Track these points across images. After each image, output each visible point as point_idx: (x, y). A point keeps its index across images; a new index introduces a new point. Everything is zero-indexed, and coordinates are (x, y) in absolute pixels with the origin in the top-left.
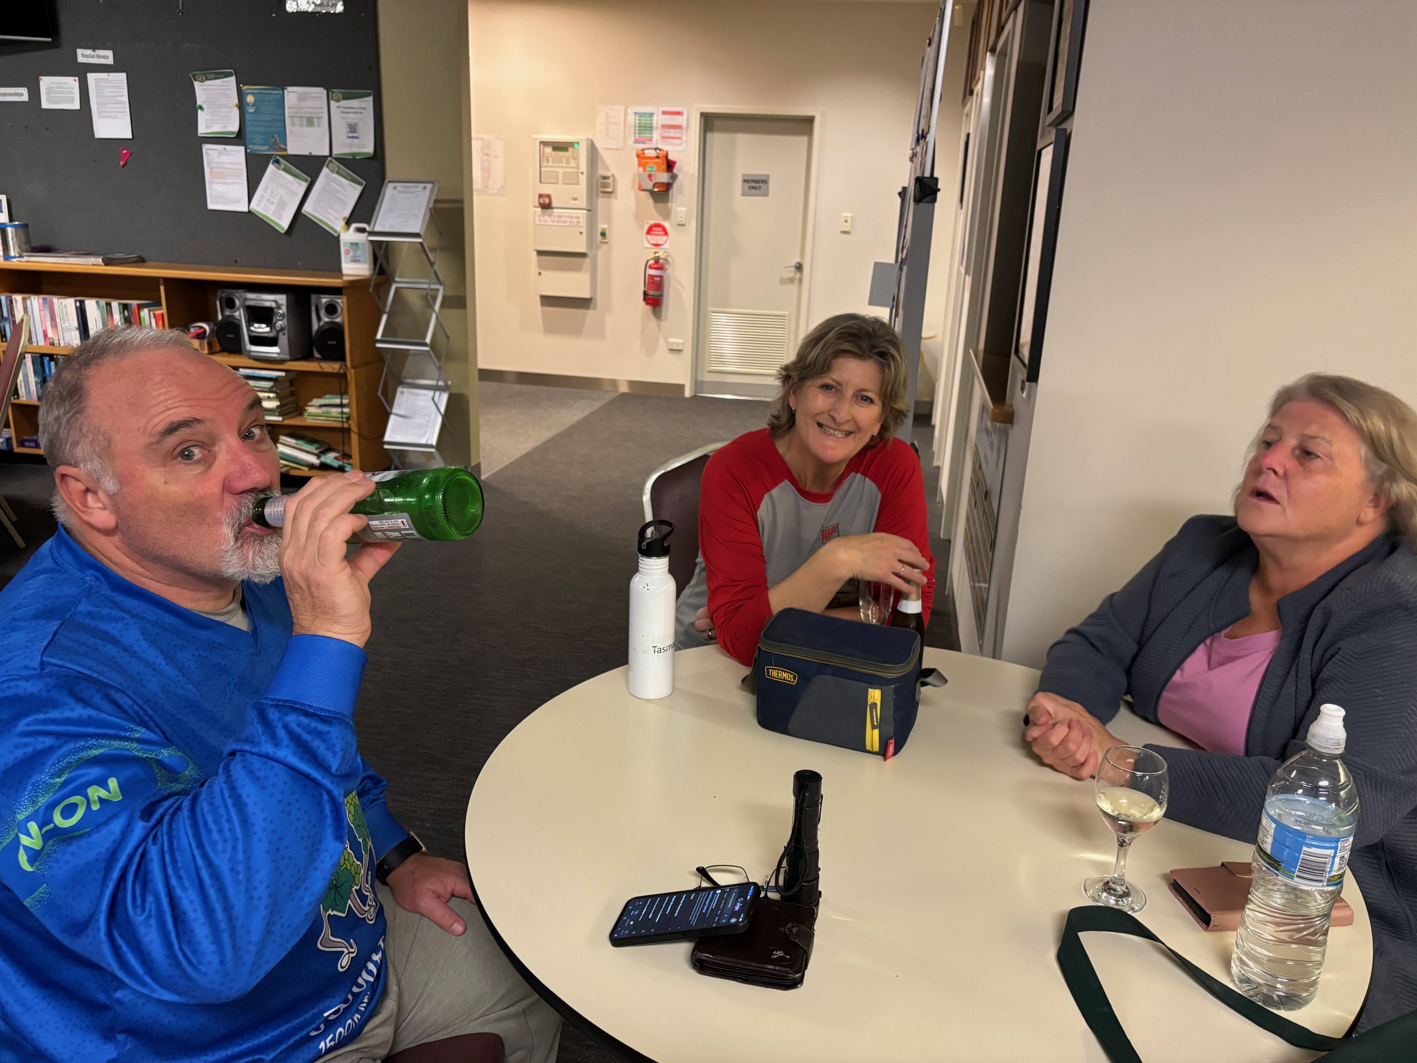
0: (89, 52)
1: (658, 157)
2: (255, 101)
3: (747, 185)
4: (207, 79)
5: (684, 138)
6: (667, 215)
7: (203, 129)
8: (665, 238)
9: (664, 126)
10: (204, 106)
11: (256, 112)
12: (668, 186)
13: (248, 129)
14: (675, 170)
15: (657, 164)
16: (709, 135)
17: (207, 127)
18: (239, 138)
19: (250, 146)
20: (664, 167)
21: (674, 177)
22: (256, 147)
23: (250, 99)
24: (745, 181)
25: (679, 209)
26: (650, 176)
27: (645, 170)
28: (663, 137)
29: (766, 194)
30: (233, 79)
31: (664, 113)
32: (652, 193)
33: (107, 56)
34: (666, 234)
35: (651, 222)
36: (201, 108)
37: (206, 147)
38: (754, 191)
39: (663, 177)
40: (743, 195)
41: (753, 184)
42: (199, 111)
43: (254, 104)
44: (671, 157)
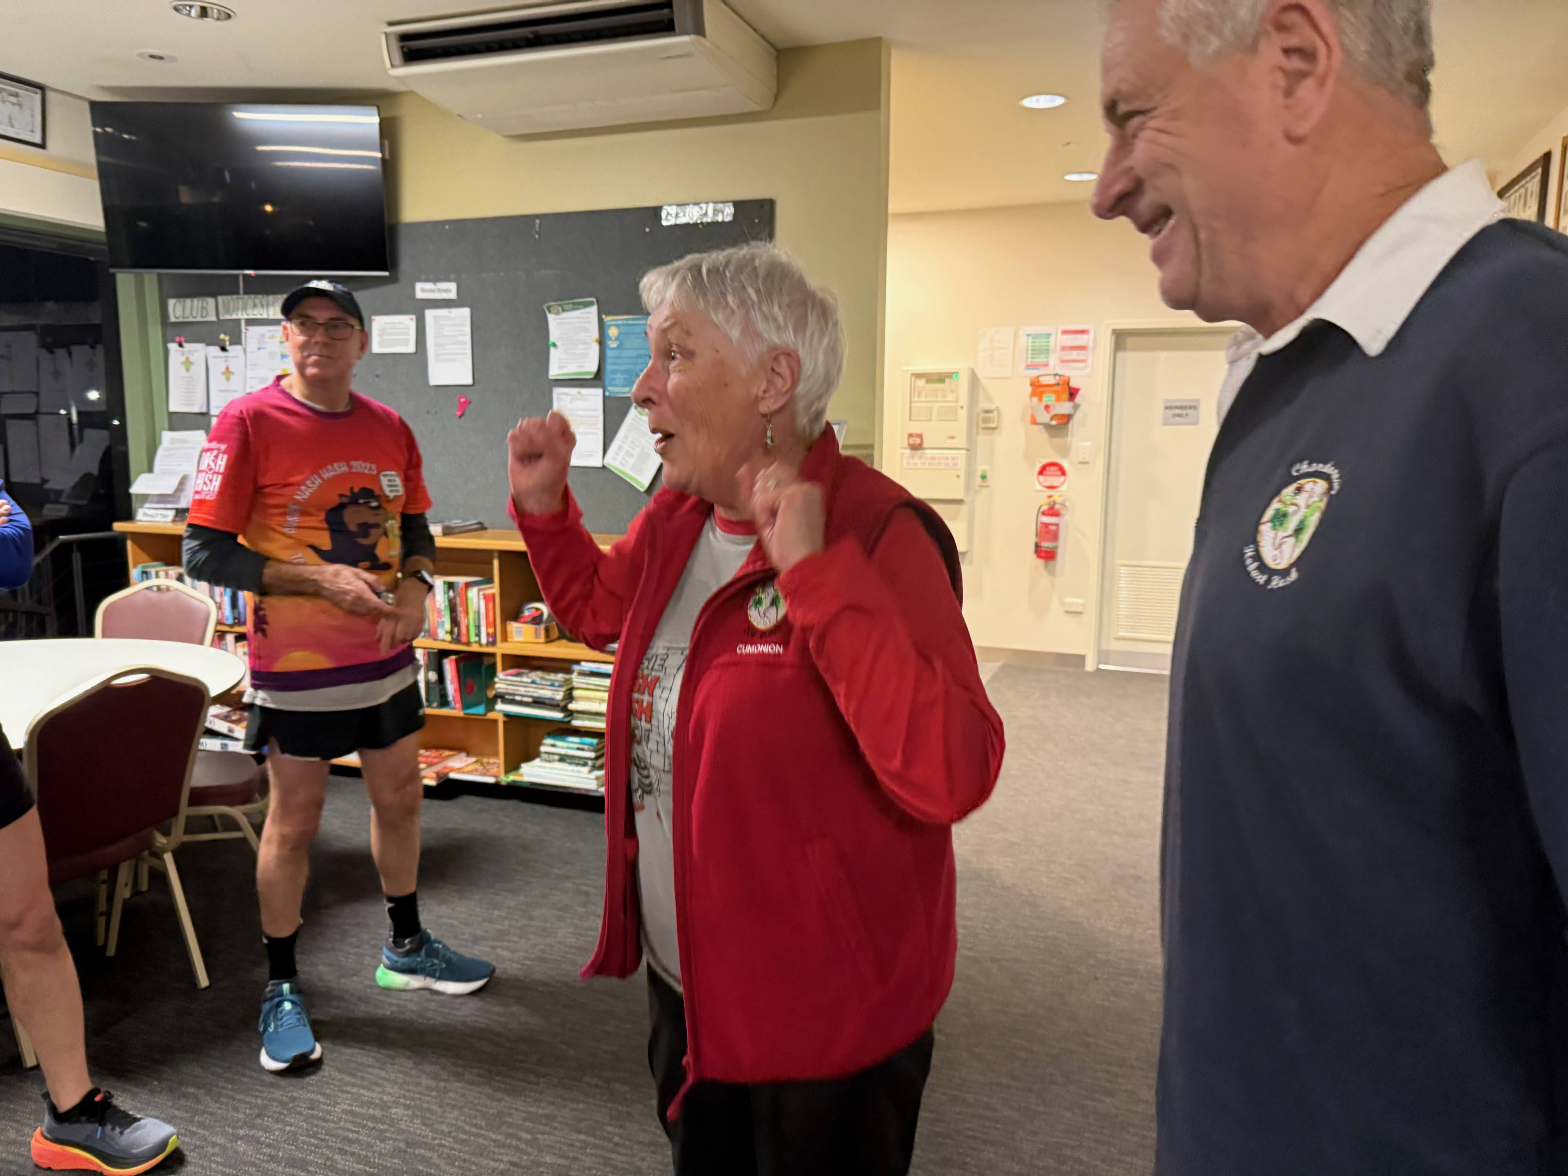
0: (429, 286)
1: (1058, 384)
2: (620, 334)
3: (1170, 412)
4: (563, 310)
5: (1089, 362)
6: (1065, 451)
7: (555, 371)
8: (1062, 478)
9: (1064, 348)
10: (559, 343)
11: (619, 347)
12: (1068, 418)
13: (609, 367)
14: (1078, 399)
15: (1057, 392)
16: (1120, 355)
17: (560, 368)
18: (598, 379)
19: (610, 388)
20: (1066, 396)
21: (1076, 407)
22: (616, 389)
23: (613, 332)
24: (1167, 408)
25: (1082, 444)
26: (1047, 407)
27: (1040, 400)
28: (1063, 361)
29: (1196, 422)
30: (594, 309)
31: (1065, 332)
32: (1048, 427)
33: (449, 290)
34: (1064, 473)
35: (1045, 461)
36: (554, 345)
37: (557, 391)
38: (1178, 419)
39: (1065, 407)
40: (1166, 423)
41: (1177, 411)
42: (552, 349)
43: (617, 339)
44: (1073, 384)
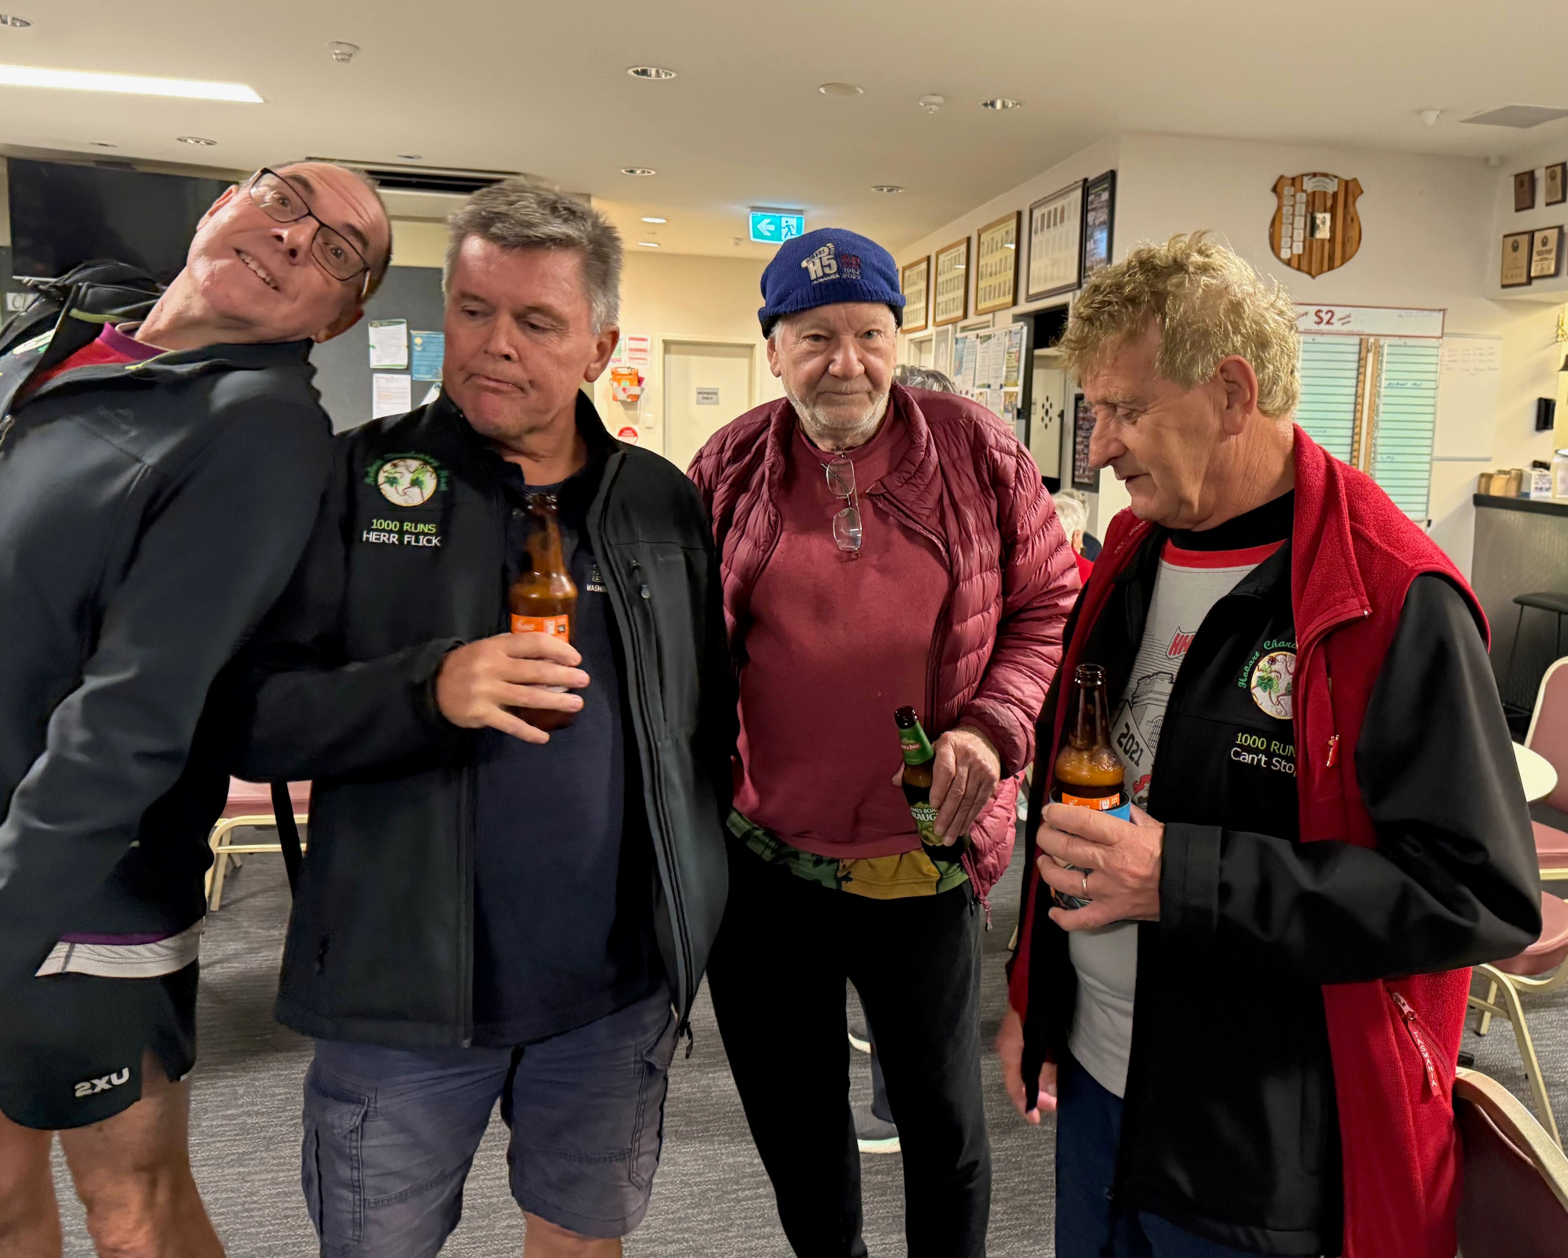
1: (630, 374)
2: (423, 342)
3: (701, 396)
4: (381, 325)
5: (649, 360)
6: (636, 421)
7: (374, 363)
8: (635, 438)
9: (631, 350)
10: (377, 346)
11: (423, 350)
12: (636, 397)
13: (415, 363)
14: (643, 385)
15: (630, 379)
16: (667, 356)
17: (378, 361)
18: (408, 370)
19: (416, 375)
20: (636, 382)
21: (643, 390)
22: (420, 376)
23: (418, 341)
24: (699, 393)
25: (647, 415)
26: (624, 390)
27: (619, 384)
28: (631, 358)
29: (717, 403)
30: (404, 327)
31: (631, 339)
32: (624, 403)
34: (636, 435)
35: (623, 426)
36: (373, 347)
37: (376, 376)
38: (706, 401)
39: (636, 390)
40: (698, 403)
41: (705, 396)
42: (371, 349)
43: (421, 345)
44: (641, 375)
